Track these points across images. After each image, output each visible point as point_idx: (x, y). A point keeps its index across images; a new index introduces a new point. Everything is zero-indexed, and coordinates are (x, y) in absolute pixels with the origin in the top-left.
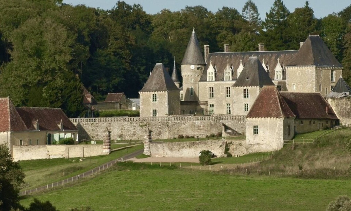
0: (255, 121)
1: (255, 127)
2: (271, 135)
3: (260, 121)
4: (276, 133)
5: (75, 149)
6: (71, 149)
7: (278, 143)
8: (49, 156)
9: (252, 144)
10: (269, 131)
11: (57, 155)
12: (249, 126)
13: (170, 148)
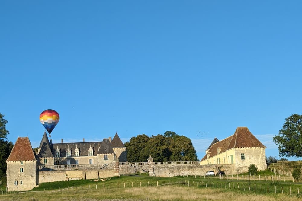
0: (243, 150)
1: (242, 154)
2: (256, 160)
3: (246, 150)
4: (260, 159)
5: (91, 172)
6: (87, 173)
7: (262, 166)
8: (68, 179)
9: (241, 167)
10: (254, 157)
11: (75, 178)
12: (237, 154)
13: (172, 171)
